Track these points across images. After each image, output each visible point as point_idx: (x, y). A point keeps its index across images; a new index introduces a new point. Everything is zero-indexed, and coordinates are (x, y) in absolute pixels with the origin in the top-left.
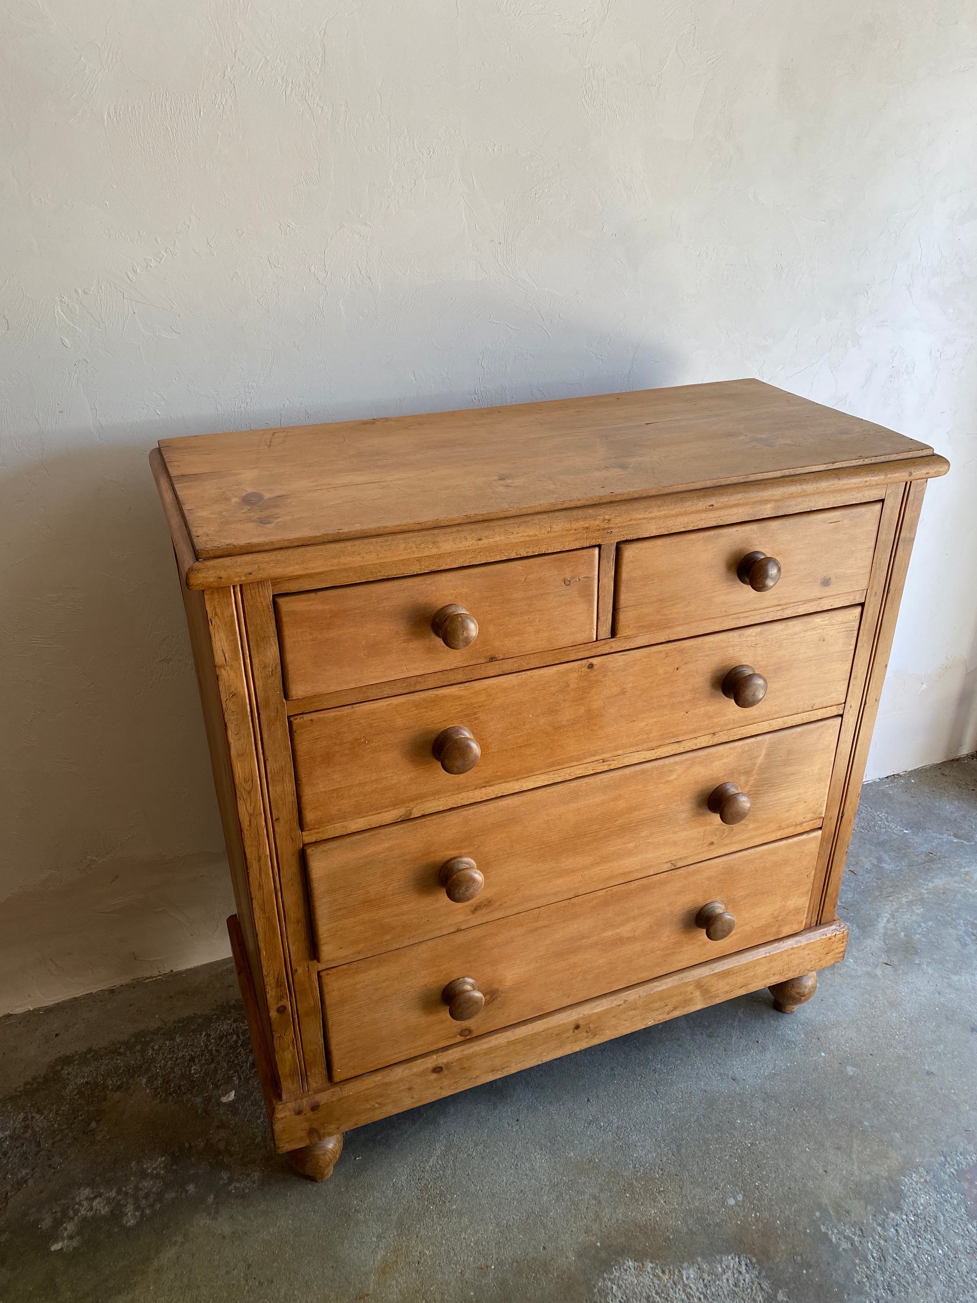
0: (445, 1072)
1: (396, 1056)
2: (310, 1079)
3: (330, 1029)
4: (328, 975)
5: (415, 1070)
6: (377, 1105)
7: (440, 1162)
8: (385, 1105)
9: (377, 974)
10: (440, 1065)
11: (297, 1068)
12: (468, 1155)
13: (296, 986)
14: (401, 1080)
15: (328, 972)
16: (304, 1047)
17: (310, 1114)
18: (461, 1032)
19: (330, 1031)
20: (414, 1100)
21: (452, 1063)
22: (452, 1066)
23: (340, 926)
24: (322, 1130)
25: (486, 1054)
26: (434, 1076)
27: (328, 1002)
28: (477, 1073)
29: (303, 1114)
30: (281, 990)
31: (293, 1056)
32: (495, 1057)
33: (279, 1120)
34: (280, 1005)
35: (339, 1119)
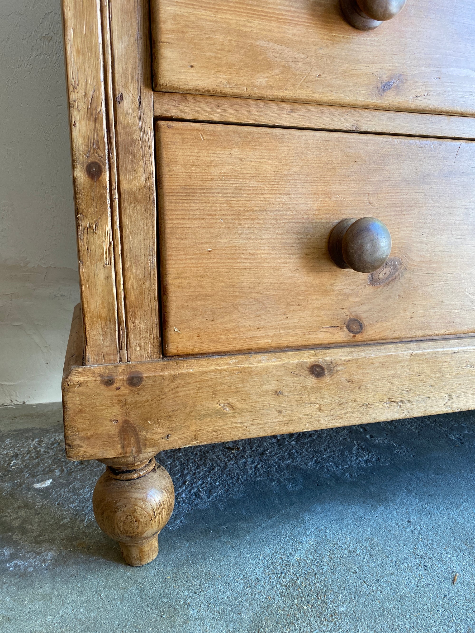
0: (327, 379)
1: (259, 333)
2: (132, 337)
3: (168, 241)
4: (169, 127)
5: (285, 361)
6: (228, 410)
7: (310, 556)
8: (241, 411)
9: (241, 159)
10: (321, 363)
11: (113, 306)
12: (350, 552)
13: (120, 130)
14: (266, 371)
15: (171, 123)
16: (126, 266)
17: (125, 390)
18: (349, 322)
19: (168, 245)
20: (281, 419)
21: (337, 365)
22: (337, 371)
23: (193, 18)
24: (144, 433)
25: (383, 365)
26: (311, 381)
27: (167, 184)
28: (370, 397)
29: (116, 385)
30: (95, 130)
31: (108, 277)
32: (394, 376)
33: (75, 386)
34: (91, 160)
35: (170, 417)
